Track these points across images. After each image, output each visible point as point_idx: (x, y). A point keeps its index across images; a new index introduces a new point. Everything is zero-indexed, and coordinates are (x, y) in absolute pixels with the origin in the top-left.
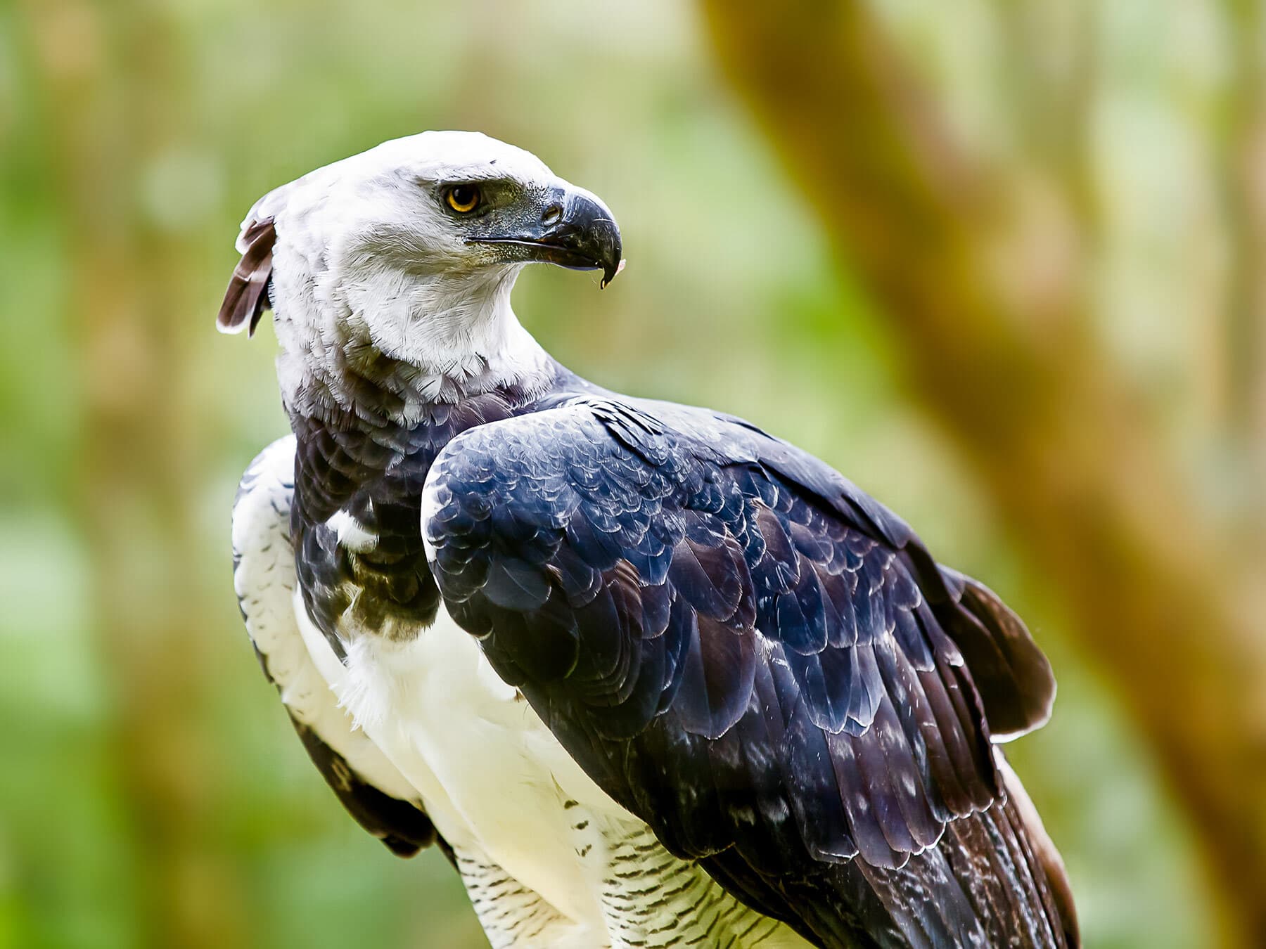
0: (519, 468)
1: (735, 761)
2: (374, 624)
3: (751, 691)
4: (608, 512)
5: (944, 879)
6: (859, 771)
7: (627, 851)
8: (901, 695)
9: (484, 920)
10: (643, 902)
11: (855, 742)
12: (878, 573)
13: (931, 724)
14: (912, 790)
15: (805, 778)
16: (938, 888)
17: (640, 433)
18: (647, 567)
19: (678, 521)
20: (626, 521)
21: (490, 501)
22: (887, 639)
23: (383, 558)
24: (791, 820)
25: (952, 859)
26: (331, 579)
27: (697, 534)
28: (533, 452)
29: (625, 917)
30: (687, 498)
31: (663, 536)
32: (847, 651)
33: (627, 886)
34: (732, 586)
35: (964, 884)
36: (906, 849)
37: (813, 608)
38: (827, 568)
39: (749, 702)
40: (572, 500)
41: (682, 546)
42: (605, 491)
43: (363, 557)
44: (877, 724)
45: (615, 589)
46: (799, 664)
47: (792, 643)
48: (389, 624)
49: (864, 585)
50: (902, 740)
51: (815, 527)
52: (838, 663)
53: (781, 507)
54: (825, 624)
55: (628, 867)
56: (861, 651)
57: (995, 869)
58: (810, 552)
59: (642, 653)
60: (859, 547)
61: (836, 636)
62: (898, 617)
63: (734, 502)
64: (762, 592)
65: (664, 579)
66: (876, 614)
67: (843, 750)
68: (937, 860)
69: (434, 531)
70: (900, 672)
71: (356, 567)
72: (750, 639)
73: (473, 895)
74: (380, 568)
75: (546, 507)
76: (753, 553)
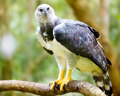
0: (60, 29)
1: (80, 47)
2: (49, 41)
3: (80, 42)
4: (67, 31)
5: (96, 52)
6: (89, 46)
7: (68, 55)
8: (90, 39)
9: (56, 60)
10: (70, 59)
11: (88, 43)
12: (87, 30)
13: (93, 40)
14: (93, 46)
15: (85, 47)
16: (96, 53)
17: (68, 24)
18: (71, 34)
19: (72, 30)
20: (69, 31)
21: (58, 32)
22: (89, 35)
23: (48, 36)
24: (85, 51)
25: (96, 50)
26: (45, 38)
27: (74, 31)
28: (61, 28)
29: (68, 60)
30: (73, 28)
31: (71, 32)
32: (86, 37)
33: (68, 58)
34: (77, 34)
35: (97, 52)
36: (93, 50)
37: (83, 34)
38: (83, 31)
39: (80, 43)
40: (65, 31)
41: (73, 32)
42: (67, 29)
43: (47, 36)
44: (89, 41)
45: (69, 37)
46: (83, 39)
47: (82, 37)
48: (50, 41)
49: (86, 31)
50: (91, 42)
51: (82, 28)
52: (86, 38)
53: (79, 27)
54: (84, 35)
55: (68, 56)
56: (87, 36)
57: (99, 50)
58: (82, 30)
59: (72, 41)
60: (85, 28)
61: (85, 36)
62: (89, 33)
63: (76, 27)
64: (79, 34)
65: (72, 35)
66: (87, 33)
67: (87, 44)
68: (95, 51)
69: (55, 35)
70: (90, 37)
71: (46, 37)
72: (79, 38)
73: (56, 58)
74: (48, 37)
75: (63, 32)
76: (78, 31)
